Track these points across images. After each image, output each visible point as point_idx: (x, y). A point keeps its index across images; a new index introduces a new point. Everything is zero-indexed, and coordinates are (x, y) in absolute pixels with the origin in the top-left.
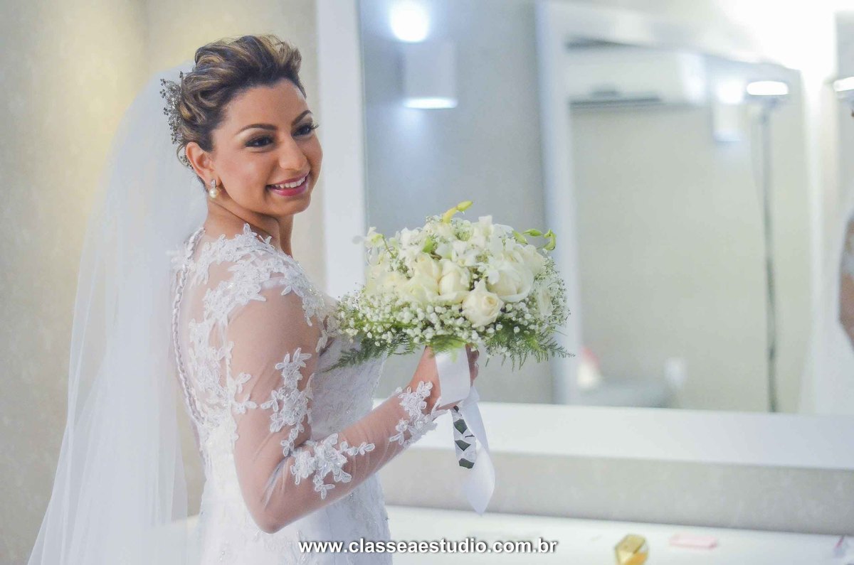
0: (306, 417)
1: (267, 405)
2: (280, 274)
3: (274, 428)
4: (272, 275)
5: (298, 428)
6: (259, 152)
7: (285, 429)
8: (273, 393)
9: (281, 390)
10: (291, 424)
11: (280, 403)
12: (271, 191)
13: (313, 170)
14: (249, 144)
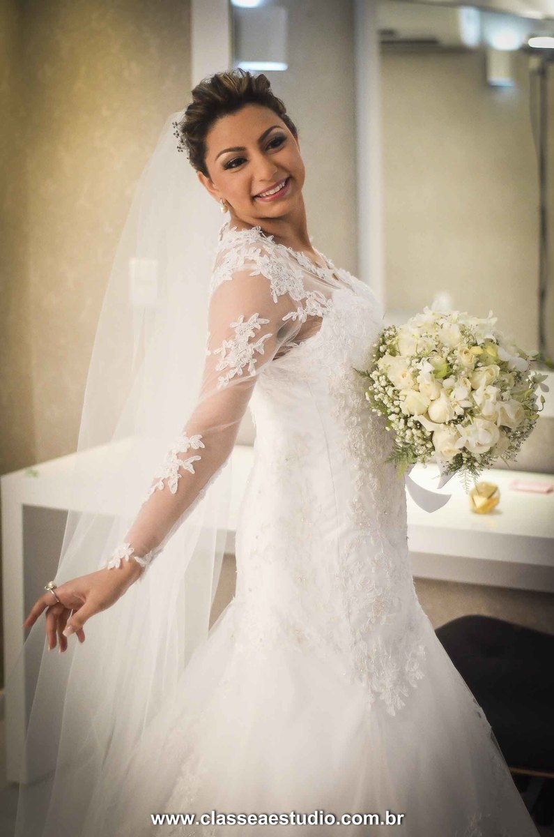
0: (248, 364)
1: (217, 351)
2: (253, 261)
3: (219, 368)
4: (246, 261)
5: (236, 370)
6: (236, 172)
7: (227, 369)
8: (224, 342)
9: (231, 342)
10: (232, 366)
11: (228, 351)
12: (258, 200)
13: (293, 174)
14: (228, 166)
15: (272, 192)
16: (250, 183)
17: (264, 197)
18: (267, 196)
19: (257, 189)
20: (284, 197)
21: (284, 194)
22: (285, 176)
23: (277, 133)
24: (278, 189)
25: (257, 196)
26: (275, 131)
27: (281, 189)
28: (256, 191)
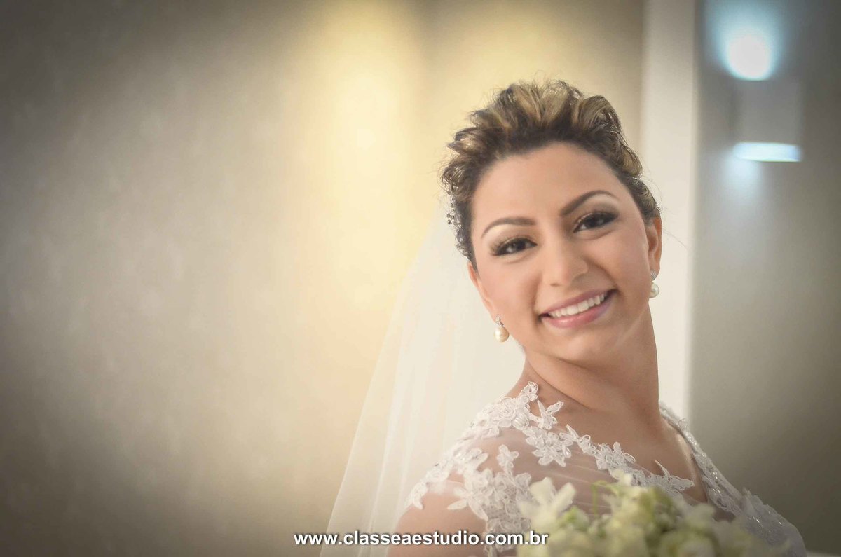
2: (460, 479)
6: (513, 262)
12: (546, 321)
13: (621, 286)
14: (501, 250)
15: (571, 311)
16: (533, 289)
17: (557, 318)
18: (563, 317)
19: (547, 300)
20: (595, 322)
21: (594, 318)
22: (605, 285)
23: (604, 205)
24: (584, 306)
25: (547, 315)
26: (599, 199)
27: (591, 308)
28: (542, 306)
